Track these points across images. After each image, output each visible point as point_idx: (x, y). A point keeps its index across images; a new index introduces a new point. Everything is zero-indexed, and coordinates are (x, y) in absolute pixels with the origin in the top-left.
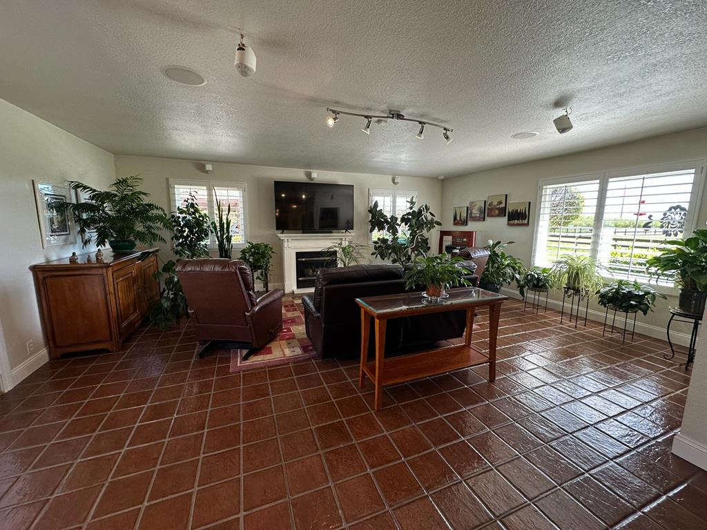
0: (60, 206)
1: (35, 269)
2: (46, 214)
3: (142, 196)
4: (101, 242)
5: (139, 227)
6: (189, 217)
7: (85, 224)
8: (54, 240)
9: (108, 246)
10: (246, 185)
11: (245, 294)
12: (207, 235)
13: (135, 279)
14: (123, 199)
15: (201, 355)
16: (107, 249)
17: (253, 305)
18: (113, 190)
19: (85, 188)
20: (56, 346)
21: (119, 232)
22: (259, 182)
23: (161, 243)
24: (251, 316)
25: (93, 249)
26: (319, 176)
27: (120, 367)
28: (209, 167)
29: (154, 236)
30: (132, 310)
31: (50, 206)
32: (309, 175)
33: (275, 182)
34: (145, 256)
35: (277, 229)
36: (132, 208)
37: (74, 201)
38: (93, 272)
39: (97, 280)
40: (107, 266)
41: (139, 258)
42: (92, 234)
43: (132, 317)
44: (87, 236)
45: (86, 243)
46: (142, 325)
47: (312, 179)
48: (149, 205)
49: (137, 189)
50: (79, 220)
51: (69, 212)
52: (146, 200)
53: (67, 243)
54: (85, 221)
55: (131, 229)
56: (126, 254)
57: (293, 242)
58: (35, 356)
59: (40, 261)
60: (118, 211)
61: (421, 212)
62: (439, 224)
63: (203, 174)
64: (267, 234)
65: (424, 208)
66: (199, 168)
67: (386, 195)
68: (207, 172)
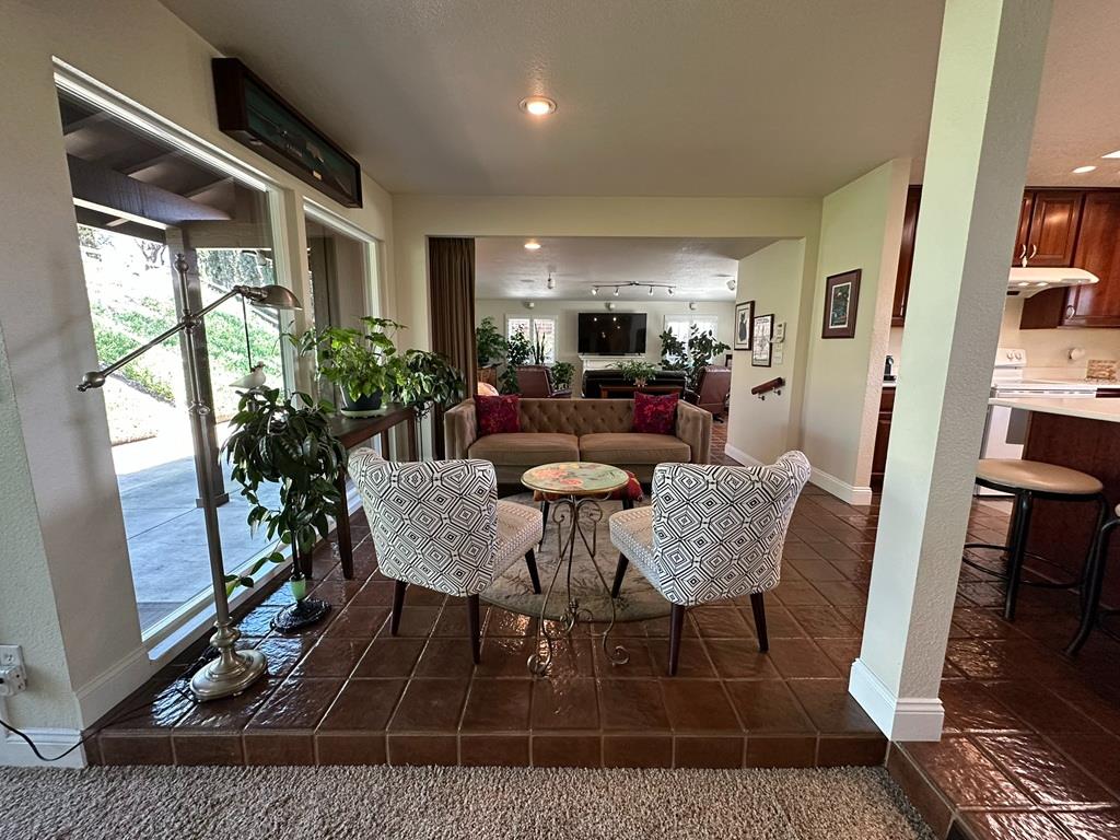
5: (492, 349)
6: (517, 342)
10: (557, 318)
12: (528, 355)
22: (567, 313)
26: (615, 307)
28: (532, 305)
29: (499, 354)
32: (608, 306)
33: (580, 315)
35: (580, 351)
47: (610, 310)
48: (497, 335)
61: (704, 337)
62: (728, 348)
63: (527, 310)
64: (571, 356)
65: (707, 333)
66: (525, 307)
67: (684, 320)
68: (531, 308)
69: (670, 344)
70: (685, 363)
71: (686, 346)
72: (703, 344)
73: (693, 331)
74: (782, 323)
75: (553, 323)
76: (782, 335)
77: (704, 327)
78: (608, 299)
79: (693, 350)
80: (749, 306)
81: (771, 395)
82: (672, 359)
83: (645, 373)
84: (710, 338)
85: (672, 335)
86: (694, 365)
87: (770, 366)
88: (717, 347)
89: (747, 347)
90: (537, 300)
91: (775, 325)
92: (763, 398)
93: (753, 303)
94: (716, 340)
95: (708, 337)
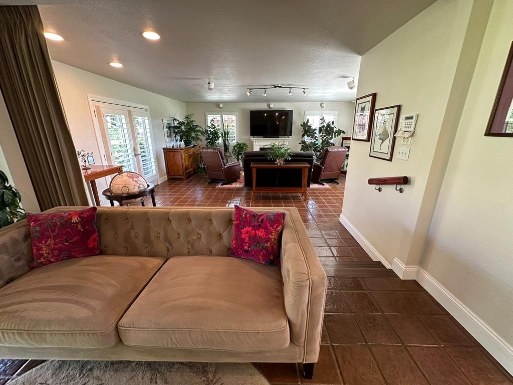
0: (169, 127)
1: (164, 149)
2: (166, 130)
3: (194, 122)
4: (181, 141)
5: (193, 135)
6: (212, 130)
7: (176, 133)
8: (167, 139)
9: (183, 141)
10: (237, 113)
11: (221, 161)
12: (218, 138)
13: (191, 156)
14: (188, 123)
15: (209, 183)
16: (183, 143)
17: (225, 165)
18: (184, 121)
19: (176, 120)
20: (169, 175)
21: (187, 137)
22: (244, 110)
23: (200, 141)
24: (224, 169)
25: (179, 143)
26: (274, 106)
27: (185, 190)
28: (221, 106)
29: (198, 139)
30: (190, 167)
31: (167, 128)
32: (269, 106)
33: (251, 111)
34: (194, 146)
35: (251, 135)
36: (191, 127)
37: (173, 125)
38: (178, 151)
39: (179, 153)
40: (182, 149)
41: (192, 147)
42: (178, 137)
43: (190, 169)
44: (177, 138)
45: (177, 141)
46: (194, 174)
47: (270, 108)
48: (196, 126)
49: (192, 120)
50: (175, 132)
51: (172, 129)
52: (195, 124)
53: (172, 141)
54: (176, 132)
55: (190, 135)
56: (189, 145)
57: (259, 142)
58: (164, 177)
59: (165, 147)
60: (186, 128)
61: (328, 125)
62: (344, 132)
63: (219, 109)
64: (246, 138)
65: (331, 123)
66: (217, 106)
67: (316, 115)
68: (220, 108)
69: (307, 130)
70: (316, 142)
71: (317, 131)
72: (328, 130)
73: (322, 122)
74: (414, 114)
75: (234, 118)
76: (412, 129)
77: (329, 119)
78: (268, 101)
79: (321, 134)
80: (370, 98)
81: (389, 190)
82: (308, 140)
83: (283, 155)
84: (333, 126)
85: (309, 124)
86: (321, 144)
87: (391, 160)
88: (336, 132)
89: (365, 138)
90: (225, 103)
91: (402, 117)
92: (380, 190)
93: (374, 96)
94: (337, 127)
95: (331, 125)
